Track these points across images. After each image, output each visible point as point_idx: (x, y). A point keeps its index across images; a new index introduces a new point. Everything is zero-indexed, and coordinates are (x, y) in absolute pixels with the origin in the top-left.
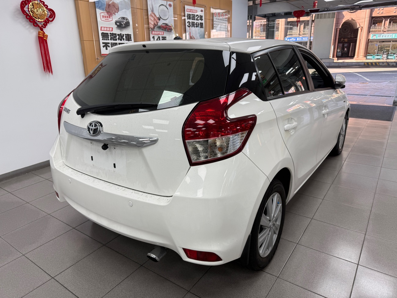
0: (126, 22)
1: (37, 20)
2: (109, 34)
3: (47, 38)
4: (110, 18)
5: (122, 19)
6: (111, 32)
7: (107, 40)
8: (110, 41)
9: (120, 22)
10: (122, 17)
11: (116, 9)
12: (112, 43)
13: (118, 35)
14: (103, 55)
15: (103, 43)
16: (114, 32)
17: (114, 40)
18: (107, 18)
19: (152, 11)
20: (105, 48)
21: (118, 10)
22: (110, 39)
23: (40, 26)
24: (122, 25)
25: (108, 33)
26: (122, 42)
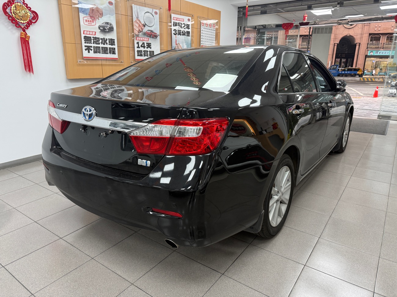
1: (20, 21)
3: (29, 39)
4: (93, 22)
5: (105, 24)
6: (94, 36)
7: (89, 43)
8: (92, 45)
9: (103, 27)
10: (106, 22)
11: (100, 14)
13: (101, 39)
14: (85, 57)
15: (85, 46)
16: (97, 36)
17: (96, 44)
18: (90, 23)
19: (137, 18)
20: (87, 51)
21: (102, 15)
22: (92, 42)
23: (23, 27)
24: (106, 29)
25: (91, 37)
26: (105, 46)
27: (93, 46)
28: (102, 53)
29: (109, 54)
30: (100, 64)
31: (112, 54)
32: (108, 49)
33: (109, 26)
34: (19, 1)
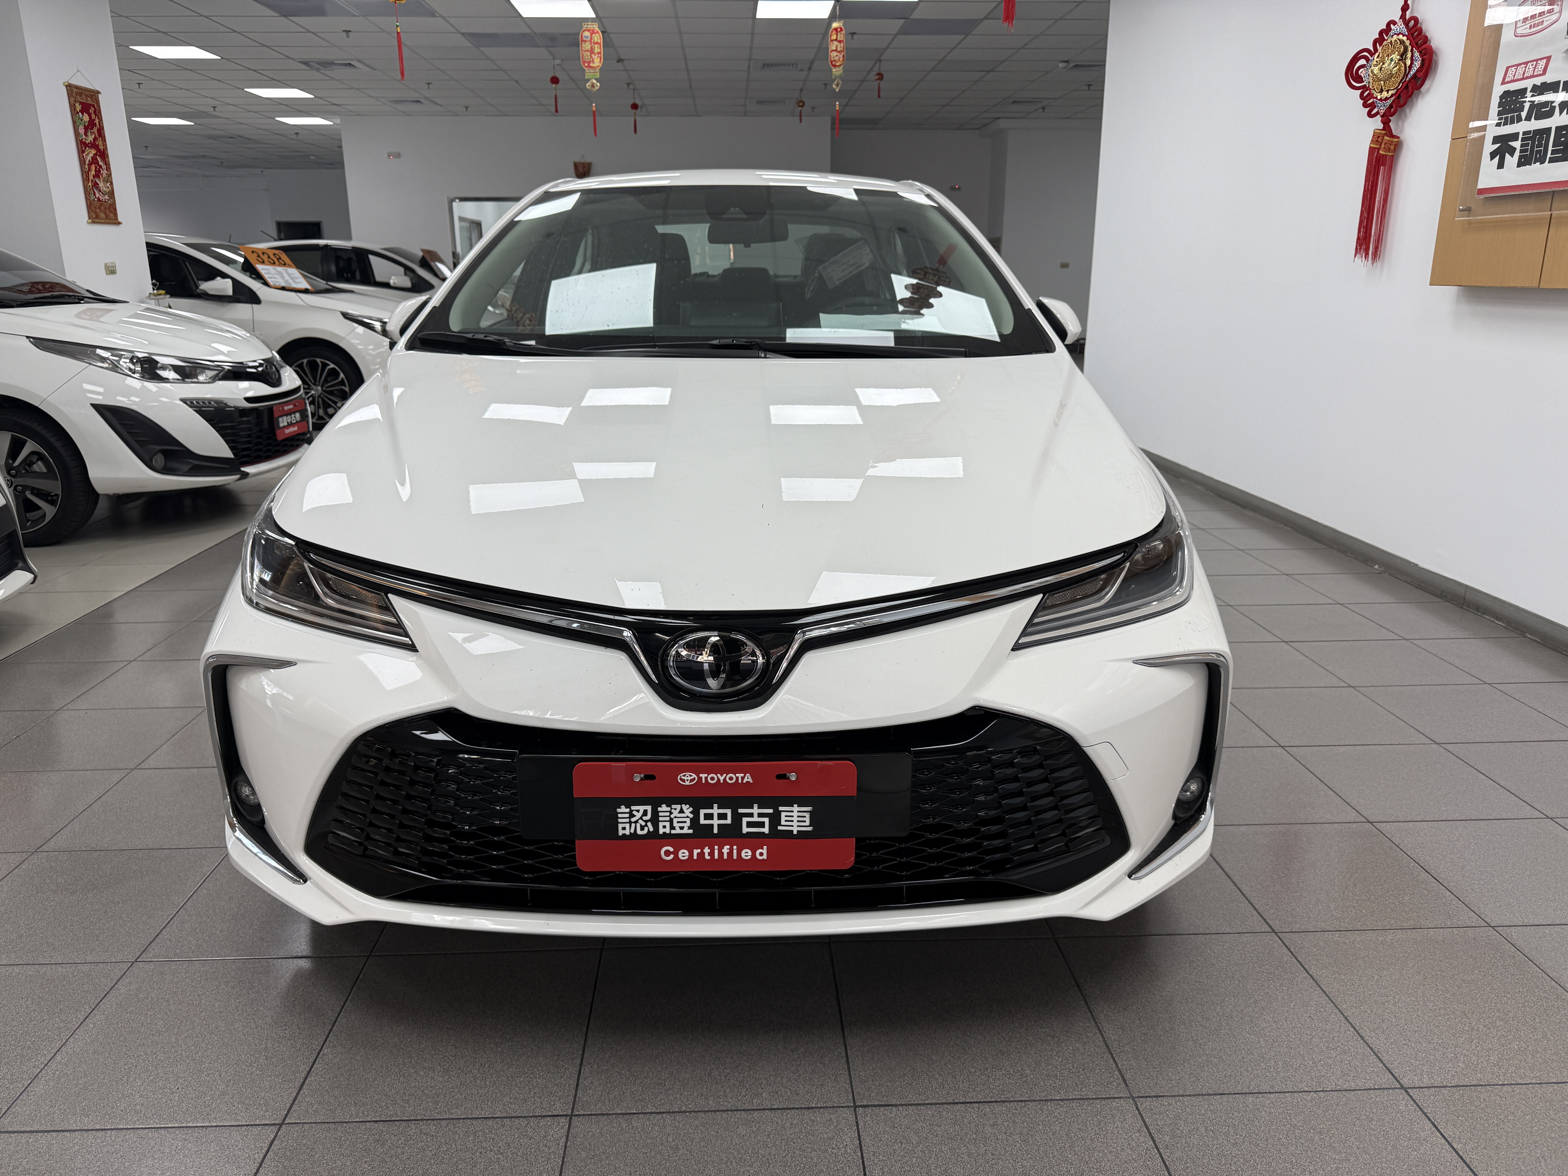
2: (1529, 90)
6: (1539, 80)
7: (1512, 122)
8: (1521, 127)
12: (1529, 132)
14: (1481, 191)
16: (1549, 78)
17: (1540, 117)
18: (1537, 21)
20: (1497, 159)
22: (1524, 114)
23: (1382, 112)
25: (1526, 89)
27: (1524, 133)
28: (1552, 161)
30: (1542, 217)
34: (1400, 27)
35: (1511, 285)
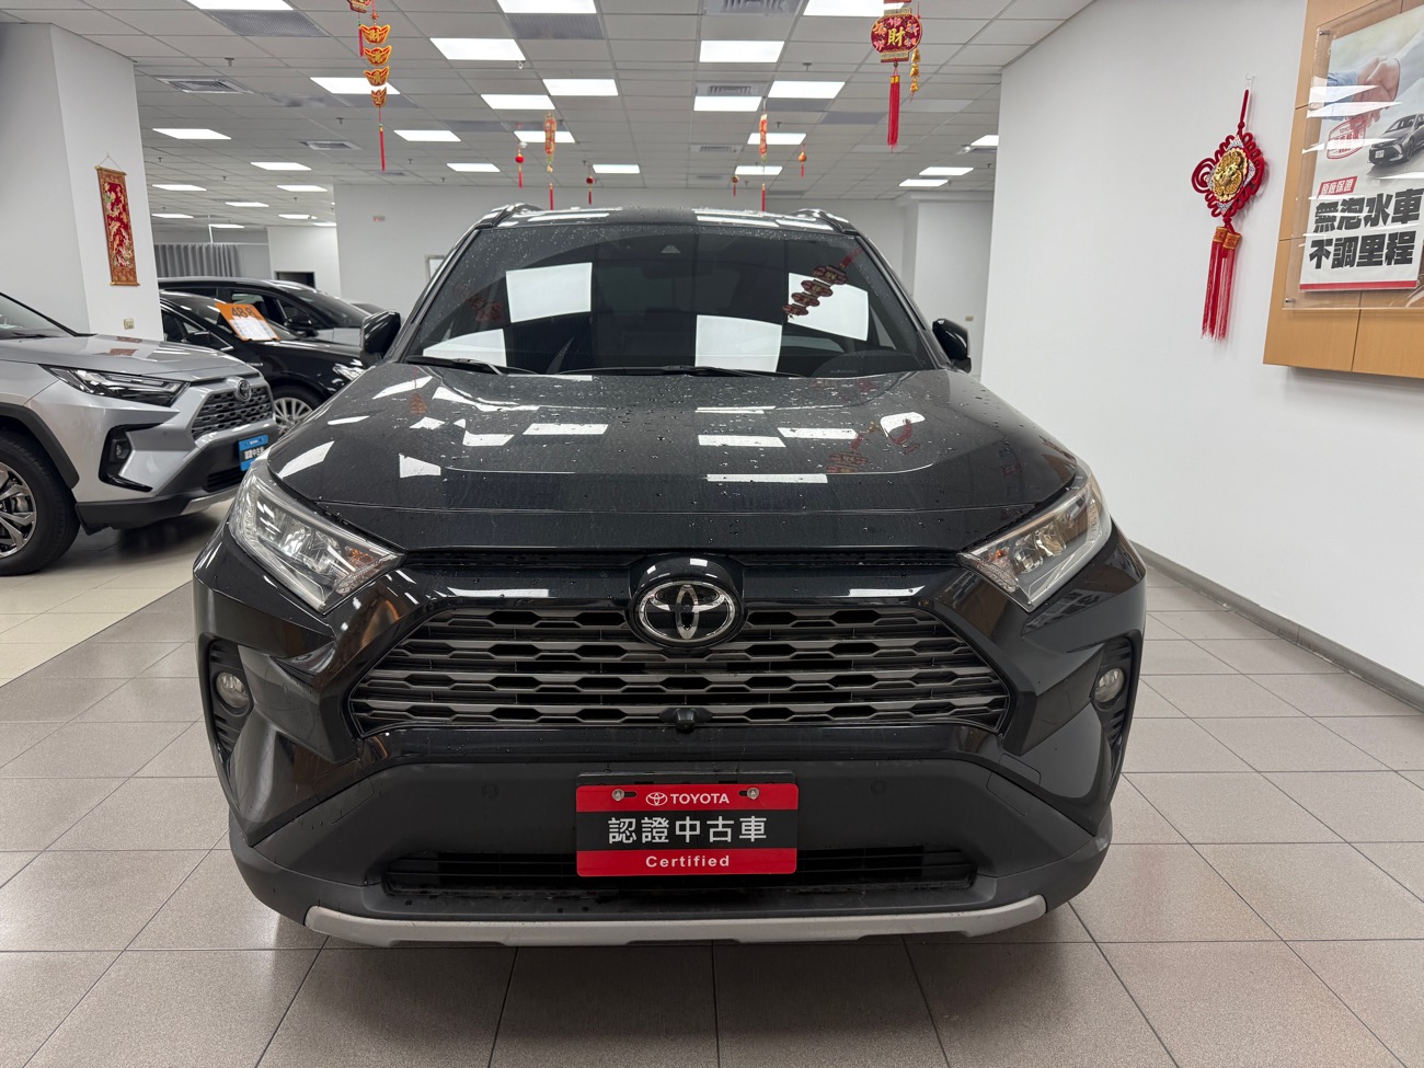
0: (1412, 138)
2: (1340, 204)
4: (1356, 137)
5: (1399, 128)
6: (1347, 197)
7: (1327, 230)
8: (1335, 235)
9: (1386, 147)
10: (1401, 121)
11: (1388, 91)
12: (1341, 239)
13: (1371, 202)
14: (1304, 287)
15: (1315, 243)
16: (1355, 196)
17: (1349, 228)
20: (1315, 260)
21: (1393, 91)
22: (1336, 224)
23: (1224, 212)
24: (1395, 153)
25: (1337, 203)
26: (1381, 229)
27: (1337, 240)
28: (1359, 265)
29: (1384, 264)
30: (1353, 311)
31: (1397, 262)
32: (1387, 241)
33: (1412, 131)
34: (1237, 142)
35: (1329, 367)
